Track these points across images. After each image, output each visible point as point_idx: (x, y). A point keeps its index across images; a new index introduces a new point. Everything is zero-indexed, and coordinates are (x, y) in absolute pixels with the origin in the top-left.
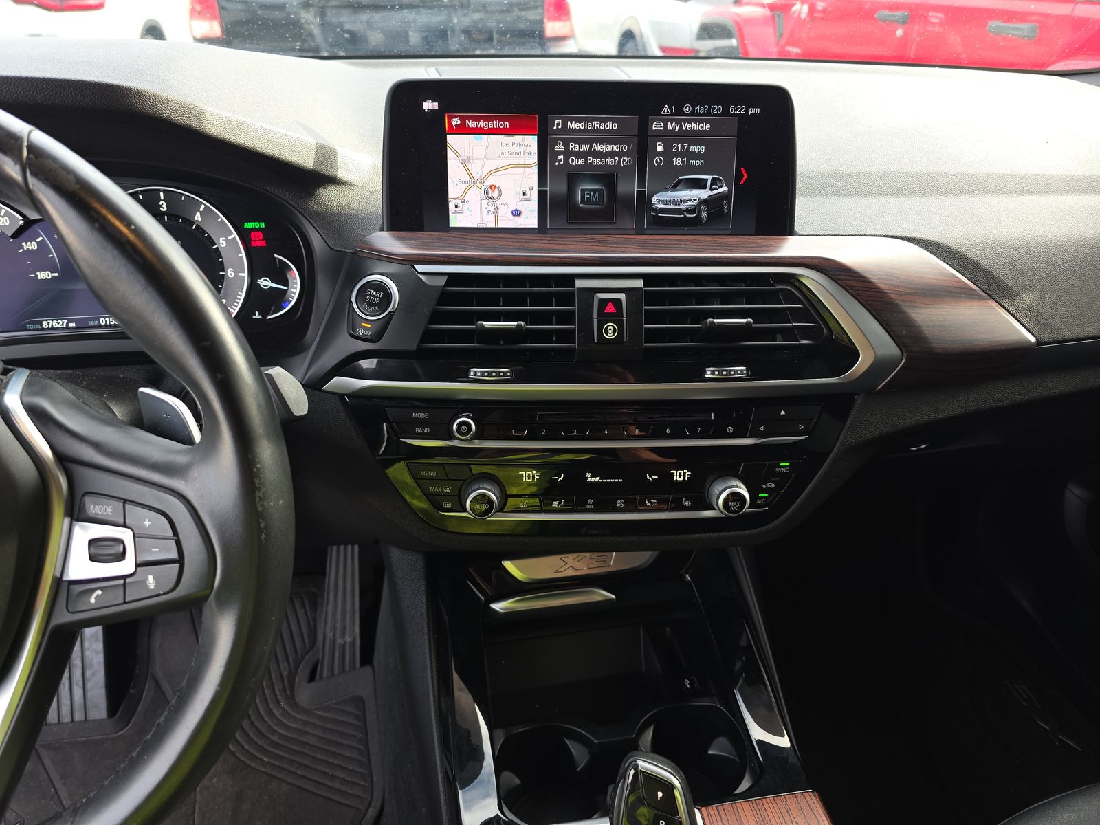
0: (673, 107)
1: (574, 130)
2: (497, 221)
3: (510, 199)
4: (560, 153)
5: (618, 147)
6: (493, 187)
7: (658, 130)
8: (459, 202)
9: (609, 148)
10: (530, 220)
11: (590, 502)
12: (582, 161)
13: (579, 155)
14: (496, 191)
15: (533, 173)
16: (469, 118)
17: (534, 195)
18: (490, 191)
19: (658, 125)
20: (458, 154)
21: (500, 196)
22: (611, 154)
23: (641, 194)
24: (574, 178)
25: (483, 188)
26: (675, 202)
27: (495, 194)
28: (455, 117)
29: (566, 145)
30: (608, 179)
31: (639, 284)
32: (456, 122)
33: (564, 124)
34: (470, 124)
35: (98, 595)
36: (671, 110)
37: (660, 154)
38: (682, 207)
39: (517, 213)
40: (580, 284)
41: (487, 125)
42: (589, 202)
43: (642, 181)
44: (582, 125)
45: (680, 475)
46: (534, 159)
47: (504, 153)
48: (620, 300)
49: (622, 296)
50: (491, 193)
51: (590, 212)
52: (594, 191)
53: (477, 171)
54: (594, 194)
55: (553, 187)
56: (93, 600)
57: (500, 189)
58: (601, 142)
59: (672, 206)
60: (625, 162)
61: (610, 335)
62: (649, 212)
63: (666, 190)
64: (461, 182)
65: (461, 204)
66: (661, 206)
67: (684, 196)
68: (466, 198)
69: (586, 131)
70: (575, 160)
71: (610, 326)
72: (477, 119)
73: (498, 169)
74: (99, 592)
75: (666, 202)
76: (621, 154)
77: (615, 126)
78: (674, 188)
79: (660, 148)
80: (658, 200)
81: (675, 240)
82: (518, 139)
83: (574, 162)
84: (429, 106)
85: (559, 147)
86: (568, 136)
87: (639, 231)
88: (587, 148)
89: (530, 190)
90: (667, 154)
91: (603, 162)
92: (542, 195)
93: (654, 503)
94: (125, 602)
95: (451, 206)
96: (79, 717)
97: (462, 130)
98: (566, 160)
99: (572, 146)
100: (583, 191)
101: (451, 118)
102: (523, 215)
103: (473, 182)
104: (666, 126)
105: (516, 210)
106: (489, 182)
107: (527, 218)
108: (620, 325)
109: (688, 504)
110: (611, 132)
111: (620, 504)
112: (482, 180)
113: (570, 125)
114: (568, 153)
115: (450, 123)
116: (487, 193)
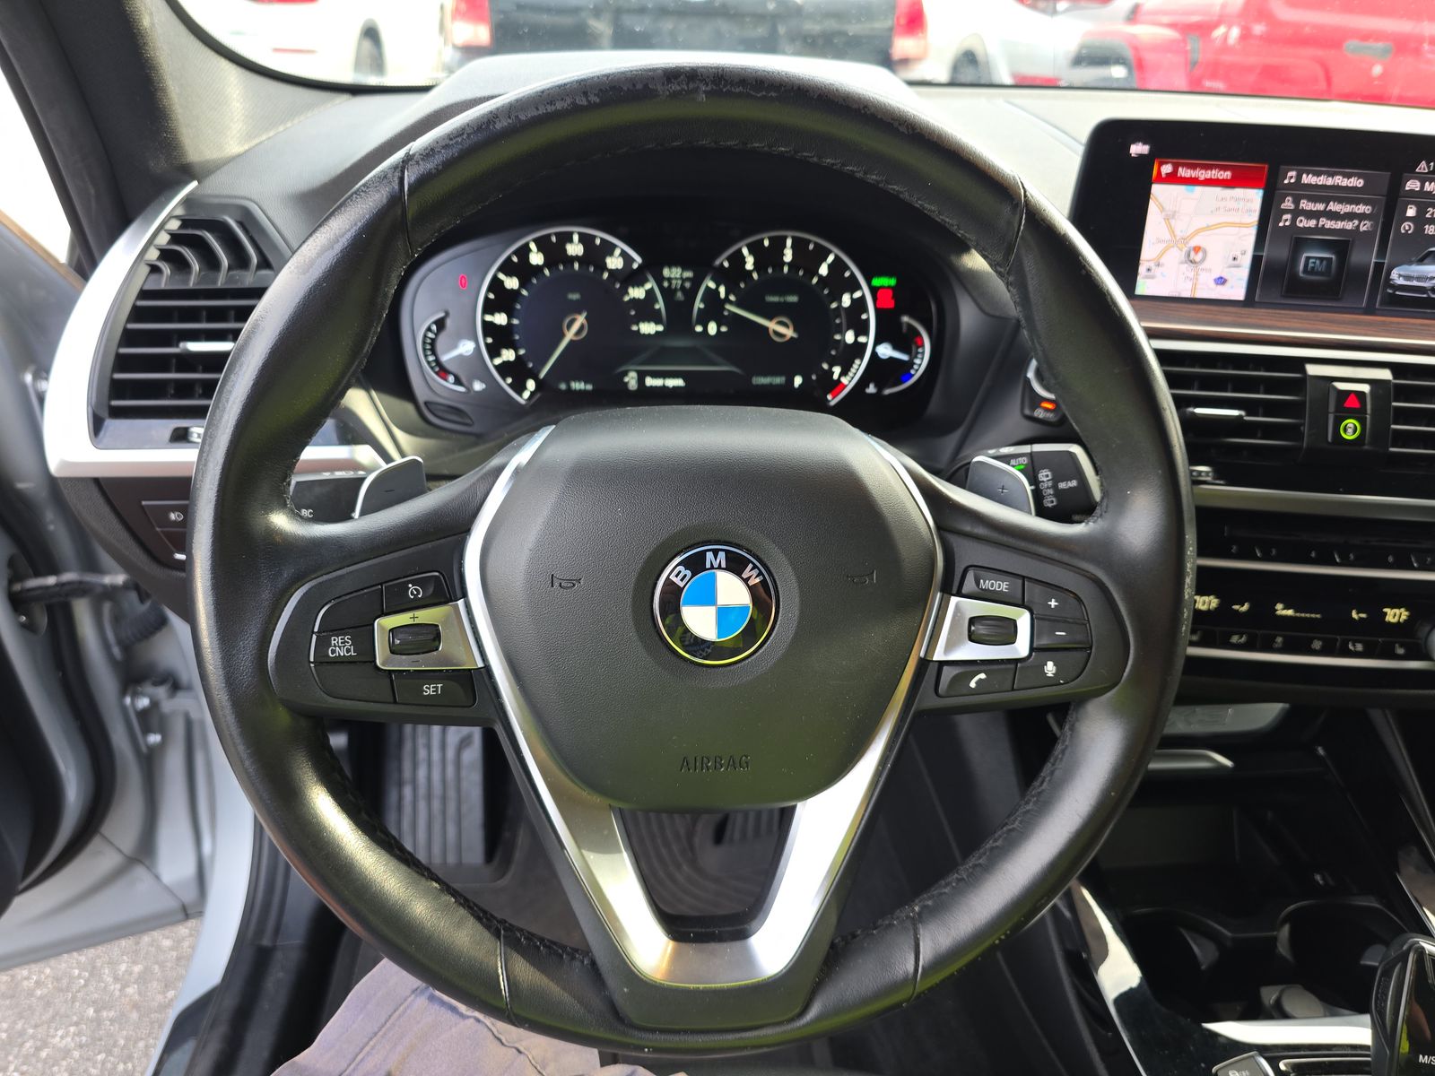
0: (1432, 164)
1: (1309, 186)
2: (1194, 288)
3: (1216, 264)
4: (1287, 211)
5: (1362, 209)
6: (1197, 249)
7: (1412, 191)
8: (1152, 265)
9: (1348, 208)
10: (1237, 291)
11: (1279, 640)
12: (1312, 223)
13: (1310, 215)
14: (1200, 254)
15: (1250, 234)
16: (1184, 165)
17: (1246, 261)
18: (1192, 253)
19: (1412, 185)
20: (1162, 209)
21: (1203, 260)
22: (1350, 216)
23: (1379, 266)
24: (1299, 241)
25: (1185, 249)
26: (1419, 279)
27: (1198, 258)
28: (1167, 163)
29: (1297, 202)
30: (1341, 245)
31: (1386, 374)
32: (1167, 169)
33: (1299, 177)
34: (1183, 172)
35: (980, 679)
36: (1429, 167)
37: (1410, 219)
38: (1427, 284)
39: (1221, 281)
40: (1312, 370)
41: (1203, 174)
42: (1313, 272)
43: (1382, 252)
44: (1322, 180)
45: (1395, 615)
46: (1254, 217)
47: (1218, 209)
48: (1362, 393)
49: (1366, 388)
50: (1194, 256)
51: (1311, 283)
52: (1322, 259)
53: (1181, 227)
54: (1321, 263)
55: (1272, 252)
56: (973, 684)
57: (1205, 252)
58: (1341, 201)
59: (1415, 283)
60: (1365, 226)
61: (1349, 436)
62: (1385, 289)
63: (1410, 263)
64: (1159, 241)
65: (1153, 267)
66: (1401, 282)
67: (1431, 272)
68: (1162, 261)
69: (1324, 187)
70: (1305, 221)
71: (1351, 422)
72: (1193, 167)
73: (1208, 228)
74: (982, 676)
75: (1408, 278)
76: (1361, 217)
77: (1360, 183)
78: (1421, 261)
79: (1411, 212)
80: (1397, 276)
81: (1422, 325)
82: (1239, 192)
83: (1303, 223)
84: (1138, 149)
85: (1288, 204)
86: (1300, 191)
87: (1370, 310)
88: (1320, 207)
89: (1242, 254)
90: (1420, 221)
91: (1339, 225)
92: (1256, 260)
93: (1359, 647)
94: (1013, 690)
95: (1142, 269)
96: (451, 859)
97: (1173, 179)
98: (1294, 220)
99: (1305, 205)
100: (1308, 258)
101: (1161, 164)
102: (1228, 285)
103: (1175, 241)
104: (1422, 186)
105: (1221, 278)
106: (1193, 243)
107: (1232, 287)
108: (1362, 422)
109: (1401, 651)
110: (1354, 189)
111: (1317, 645)
112: (1185, 240)
113: (1308, 179)
114: (1297, 213)
115: (1159, 172)
116: (1189, 255)
